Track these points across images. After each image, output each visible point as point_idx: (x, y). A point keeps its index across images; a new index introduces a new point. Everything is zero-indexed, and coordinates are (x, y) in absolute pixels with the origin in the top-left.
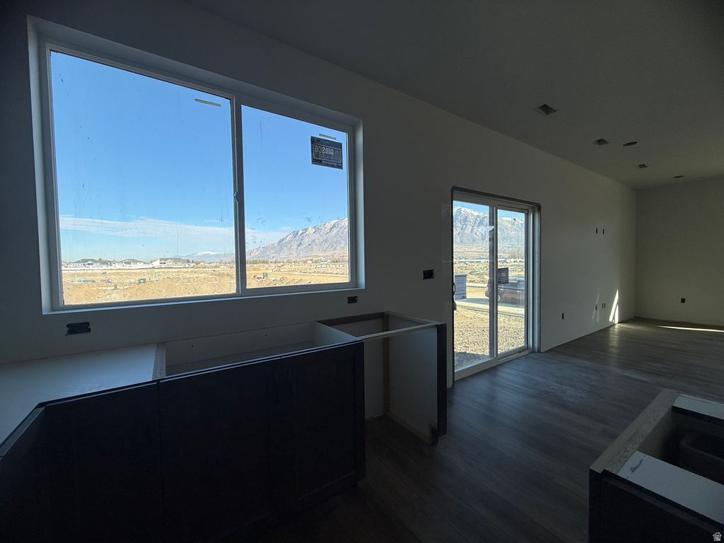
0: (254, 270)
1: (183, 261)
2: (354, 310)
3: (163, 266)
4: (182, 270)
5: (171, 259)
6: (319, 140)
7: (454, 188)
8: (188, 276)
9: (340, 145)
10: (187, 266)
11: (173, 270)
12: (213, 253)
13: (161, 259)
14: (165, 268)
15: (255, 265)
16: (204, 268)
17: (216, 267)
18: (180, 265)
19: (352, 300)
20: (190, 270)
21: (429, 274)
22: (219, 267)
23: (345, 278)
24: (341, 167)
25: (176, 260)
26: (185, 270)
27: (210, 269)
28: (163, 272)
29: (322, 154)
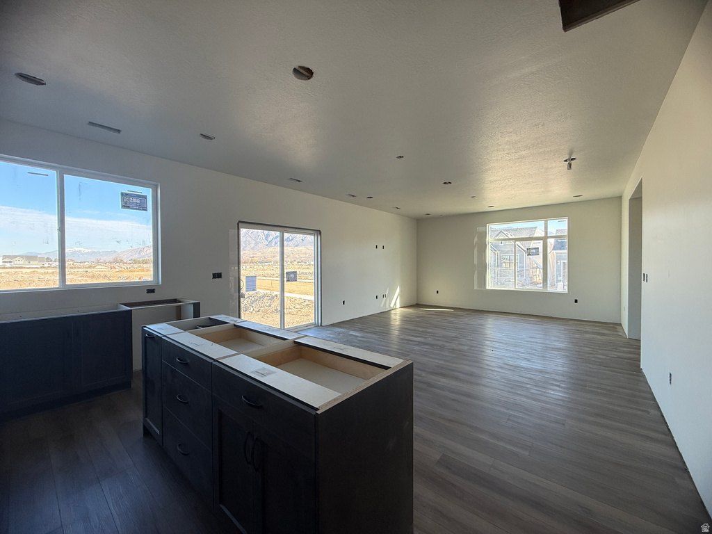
0: (143, 270)
1: (41, 260)
2: (151, 297)
3: (8, 265)
4: (39, 270)
5: (22, 257)
6: (127, 194)
7: (240, 222)
8: (47, 277)
9: (145, 197)
10: (46, 265)
11: (24, 271)
12: (87, 251)
13: (5, 257)
14: (11, 268)
15: (145, 266)
16: (72, 268)
17: (90, 267)
18: (34, 264)
19: (151, 291)
20: (50, 271)
21: (217, 276)
22: (94, 267)
23: (150, 278)
24: (146, 210)
25: (30, 258)
26: (43, 270)
27: (81, 270)
28: (8, 273)
29: (129, 202)
